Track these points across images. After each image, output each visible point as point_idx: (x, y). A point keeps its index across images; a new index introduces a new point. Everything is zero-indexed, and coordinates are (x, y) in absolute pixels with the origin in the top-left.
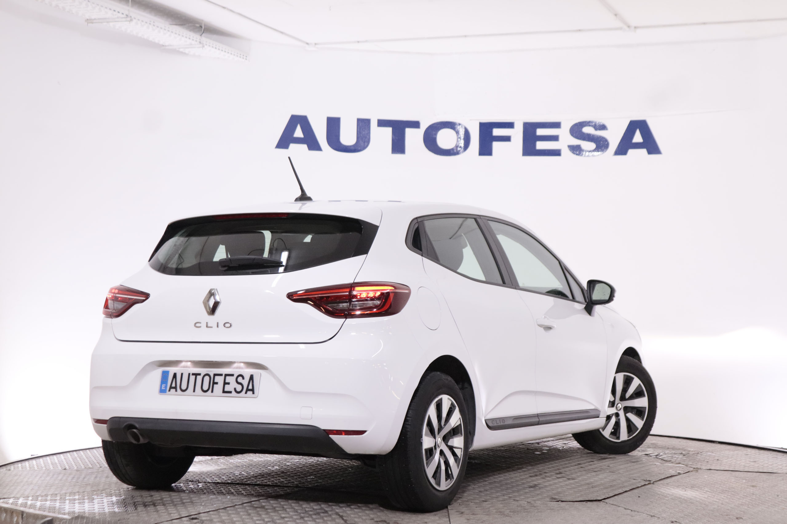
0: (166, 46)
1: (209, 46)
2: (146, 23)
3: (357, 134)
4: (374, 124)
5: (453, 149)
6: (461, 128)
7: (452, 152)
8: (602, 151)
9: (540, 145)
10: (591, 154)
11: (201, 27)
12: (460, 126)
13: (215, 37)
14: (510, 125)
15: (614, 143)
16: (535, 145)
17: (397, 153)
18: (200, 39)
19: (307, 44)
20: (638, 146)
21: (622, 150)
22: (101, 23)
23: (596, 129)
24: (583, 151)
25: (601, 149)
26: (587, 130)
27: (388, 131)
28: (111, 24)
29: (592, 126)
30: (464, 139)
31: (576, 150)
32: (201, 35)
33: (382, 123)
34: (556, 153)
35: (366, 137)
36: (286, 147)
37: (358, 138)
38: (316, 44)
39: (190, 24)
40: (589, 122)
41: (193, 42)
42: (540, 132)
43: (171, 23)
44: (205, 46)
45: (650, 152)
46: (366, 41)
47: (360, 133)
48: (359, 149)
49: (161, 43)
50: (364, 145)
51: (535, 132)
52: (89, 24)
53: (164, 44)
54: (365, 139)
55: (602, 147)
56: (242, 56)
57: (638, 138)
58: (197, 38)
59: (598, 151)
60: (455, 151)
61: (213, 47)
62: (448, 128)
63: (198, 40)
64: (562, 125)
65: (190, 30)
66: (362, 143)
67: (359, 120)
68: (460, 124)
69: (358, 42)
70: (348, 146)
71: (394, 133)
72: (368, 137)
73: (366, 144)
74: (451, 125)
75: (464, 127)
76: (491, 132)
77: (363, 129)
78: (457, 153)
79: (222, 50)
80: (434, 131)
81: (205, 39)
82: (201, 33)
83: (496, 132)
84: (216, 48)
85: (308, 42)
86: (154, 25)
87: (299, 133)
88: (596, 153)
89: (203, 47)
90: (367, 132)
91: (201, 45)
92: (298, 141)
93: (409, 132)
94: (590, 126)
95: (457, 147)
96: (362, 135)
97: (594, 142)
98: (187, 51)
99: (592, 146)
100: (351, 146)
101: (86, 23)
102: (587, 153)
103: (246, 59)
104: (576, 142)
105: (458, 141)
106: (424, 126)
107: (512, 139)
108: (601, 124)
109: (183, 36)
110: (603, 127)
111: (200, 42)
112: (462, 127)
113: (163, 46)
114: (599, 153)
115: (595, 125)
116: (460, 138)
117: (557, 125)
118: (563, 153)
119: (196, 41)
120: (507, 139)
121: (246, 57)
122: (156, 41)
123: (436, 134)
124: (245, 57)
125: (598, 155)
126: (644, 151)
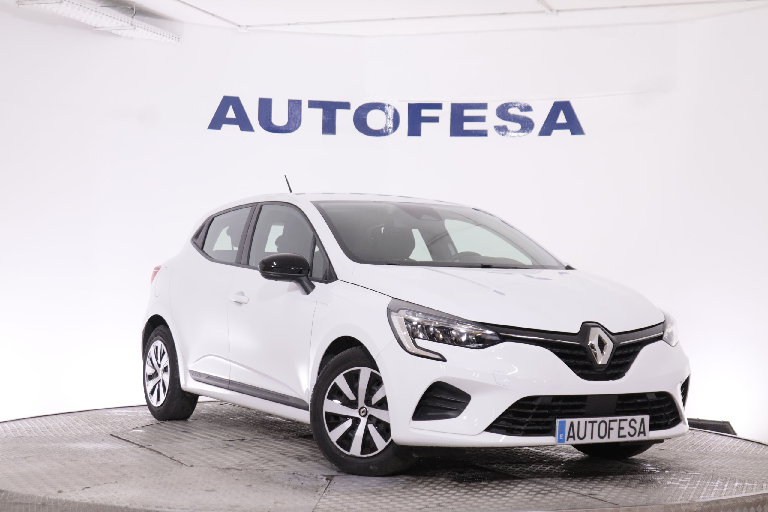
0: (98, 28)
1: (141, 28)
2: (77, 4)
3: (289, 115)
4: (305, 105)
5: (382, 130)
6: (390, 110)
7: (381, 133)
8: (528, 131)
9: (468, 126)
10: (516, 134)
11: (133, 9)
12: (390, 107)
13: (147, 18)
14: (438, 106)
15: (539, 124)
16: (462, 126)
17: (327, 134)
18: (131, 21)
19: (239, 26)
20: (561, 126)
21: (546, 131)
22: (32, 4)
23: (522, 110)
24: (509, 131)
25: (526, 130)
26: (513, 111)
27: (319, 112)
28: (42, 6)
29: (517, 107)
30: (393, 120)
31: (501, 129)
32: (133, 17)
33: (313, 104)
34: (483, 133)
35: (297, 118)
36: (219, 128)
37: (289, 119)
38: (247, 26)
39: (121, 7)
40: (515, 103)
41: (125, 24)
42: (467, 113)
43: (104, 5)
44: (137, 28)
45: (573, 133)
46: (297, 24)
47: (292, 114)
48: (291, 129)
49: (93, 25)
50: (296, 126)
51: (463, 113)
52: (19, 6)
53: (96, 26)
54: (296, 121)
55: (527, 127)
56: (174, 38)
57: (562, 119)
58: (128, 20)
59: (524, 132)
60: (385, 131)
61: (144, 29)
62: (378, 109)
63: (130, 22)
64: (489, 106)
65: (123, 13)
66: (293, 124)
67: (290, 101)
68: (389, 105)
69: (289, 24)
70: (280, 127)
71: (324, 114)
72: (299, 118)
73: (297, 125)
74: (380, 106)
75: (393, 108)
76: (420, 113)
77: (294, 111)
78: (387, 134)
79: (154, 32)
80: (364, 112)
81: (136, 21)
82: (132, 16)
83: (425, 113)
84: (148, 30)
85: (240, 24)
86: (85, 7)
87: (231, 114)
88: (521, 134)
89: (135, 28)
90: (298, 113)
91: (133, 27)
92: (231, 122)
93: (340, 113)
94: (515, 107)
95: (386, 127)
96: (293, 116)
97: (520, 123)
98: (119, 33)
99: (518, 126)
100: (282, 127)
101: (17, 5)
102: (513, 134)
103: (178, 41)
104: (502, 123)
105: (387, 122)
106: (354, 107)
107: (440, 120)
108: (527, 105)
109: (114, 18)
110: (528, 108)
111: (131, 24)
112: (391, 108)
113: (96, 27)
114: (526, 133)
115: (521, 106)
116: (389, 119)
117: (483, 106)
118: (489, 133)
119: (128, 23)
120: (435, 120)
121: (179, 39)
122: (88, 23)
123: (366, 115)
124: (177, 39)
125: (524, 136)
126: (568, 132)
